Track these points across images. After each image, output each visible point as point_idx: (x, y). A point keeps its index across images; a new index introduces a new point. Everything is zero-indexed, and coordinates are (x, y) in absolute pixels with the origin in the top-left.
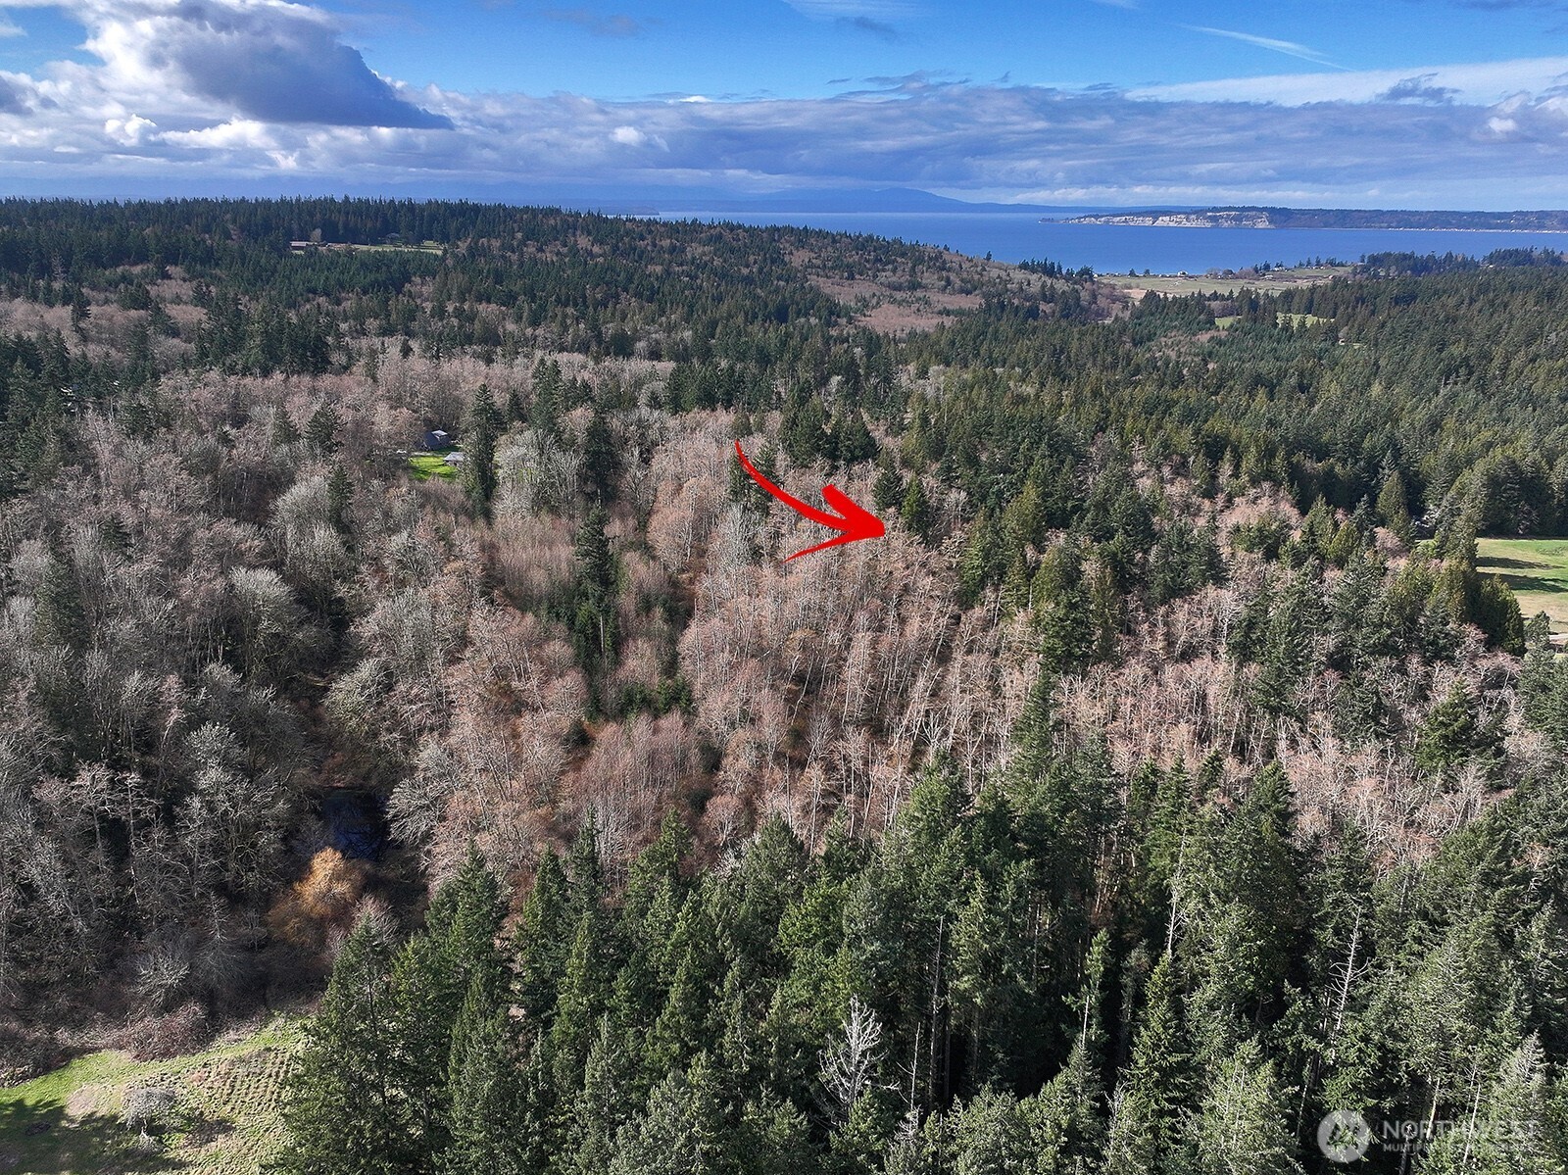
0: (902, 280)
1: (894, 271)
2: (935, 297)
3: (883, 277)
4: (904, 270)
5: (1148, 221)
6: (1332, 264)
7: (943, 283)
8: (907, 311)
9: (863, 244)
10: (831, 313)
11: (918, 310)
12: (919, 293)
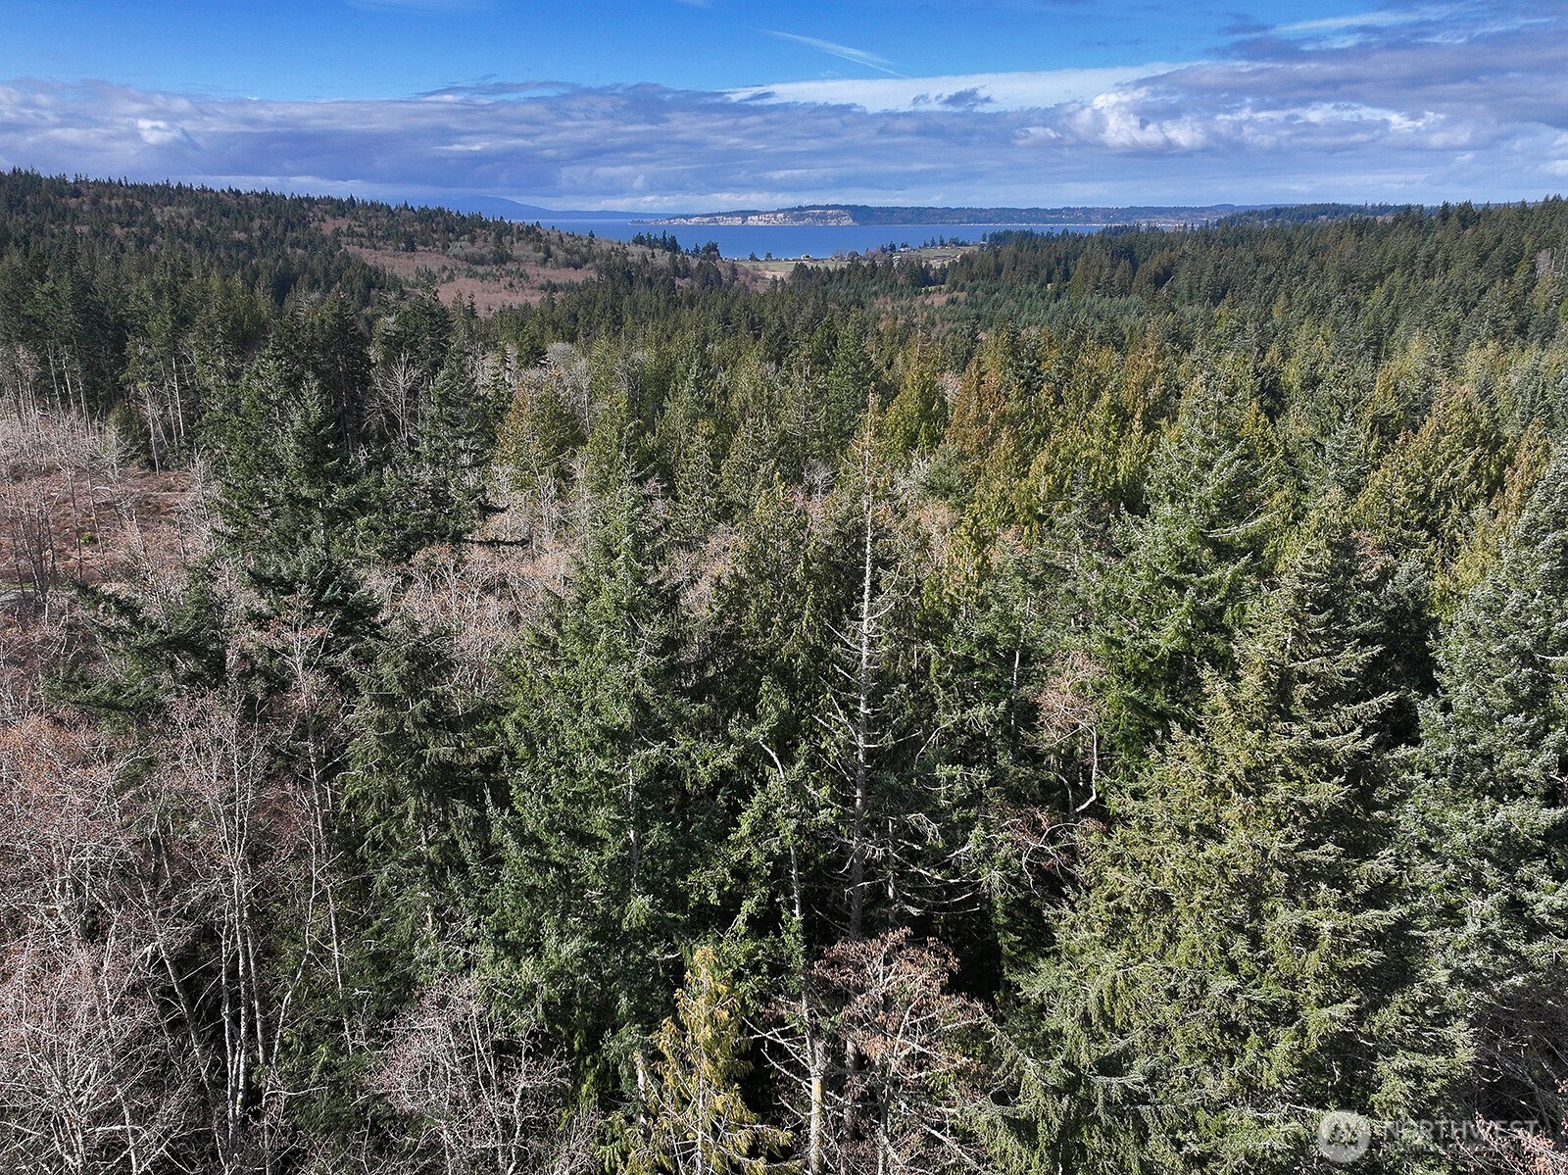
0: (484, 251)
1: (473, 241)
2: (530, 270)
3: (455, 248)
4: (486, 240)
5: (737, 221)
6: (956, 243)
7: (541, 254)
8: (494, 286)
9: (427, 216)
10: (370, 285)
11: (511, 285)
12: (510, 266)
